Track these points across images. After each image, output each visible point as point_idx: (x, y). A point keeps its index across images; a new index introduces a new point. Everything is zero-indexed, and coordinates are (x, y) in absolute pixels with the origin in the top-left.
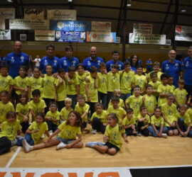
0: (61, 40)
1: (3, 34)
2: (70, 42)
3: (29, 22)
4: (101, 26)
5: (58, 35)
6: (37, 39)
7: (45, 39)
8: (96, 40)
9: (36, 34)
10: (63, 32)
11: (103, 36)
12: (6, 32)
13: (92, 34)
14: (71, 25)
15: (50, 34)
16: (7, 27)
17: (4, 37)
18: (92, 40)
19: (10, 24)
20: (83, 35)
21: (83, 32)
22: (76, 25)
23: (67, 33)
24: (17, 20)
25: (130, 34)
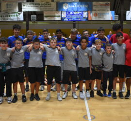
0: (66, 19)
1: (17, 15)
2: (74, 21)
3: (39, 4)
4: (101, 5)
5: (64, 15)
6: (45, 19)
7: (52, 19)
8: (97, 19)
9: (45, 15)
10: (68, 12)
11: (103, 15)
12: (19, 14)
13: (93, 12)
14: (75, 6)
15: (57, 15)
16: (20, 10)
17: (17, 18)
18: (94, 18)
19: (23, 7)
20: (85, 14)
21: (85, 11)
22: (79, 6)
23: (71, 13)
24: (28, 3)
25: (127, 12)
